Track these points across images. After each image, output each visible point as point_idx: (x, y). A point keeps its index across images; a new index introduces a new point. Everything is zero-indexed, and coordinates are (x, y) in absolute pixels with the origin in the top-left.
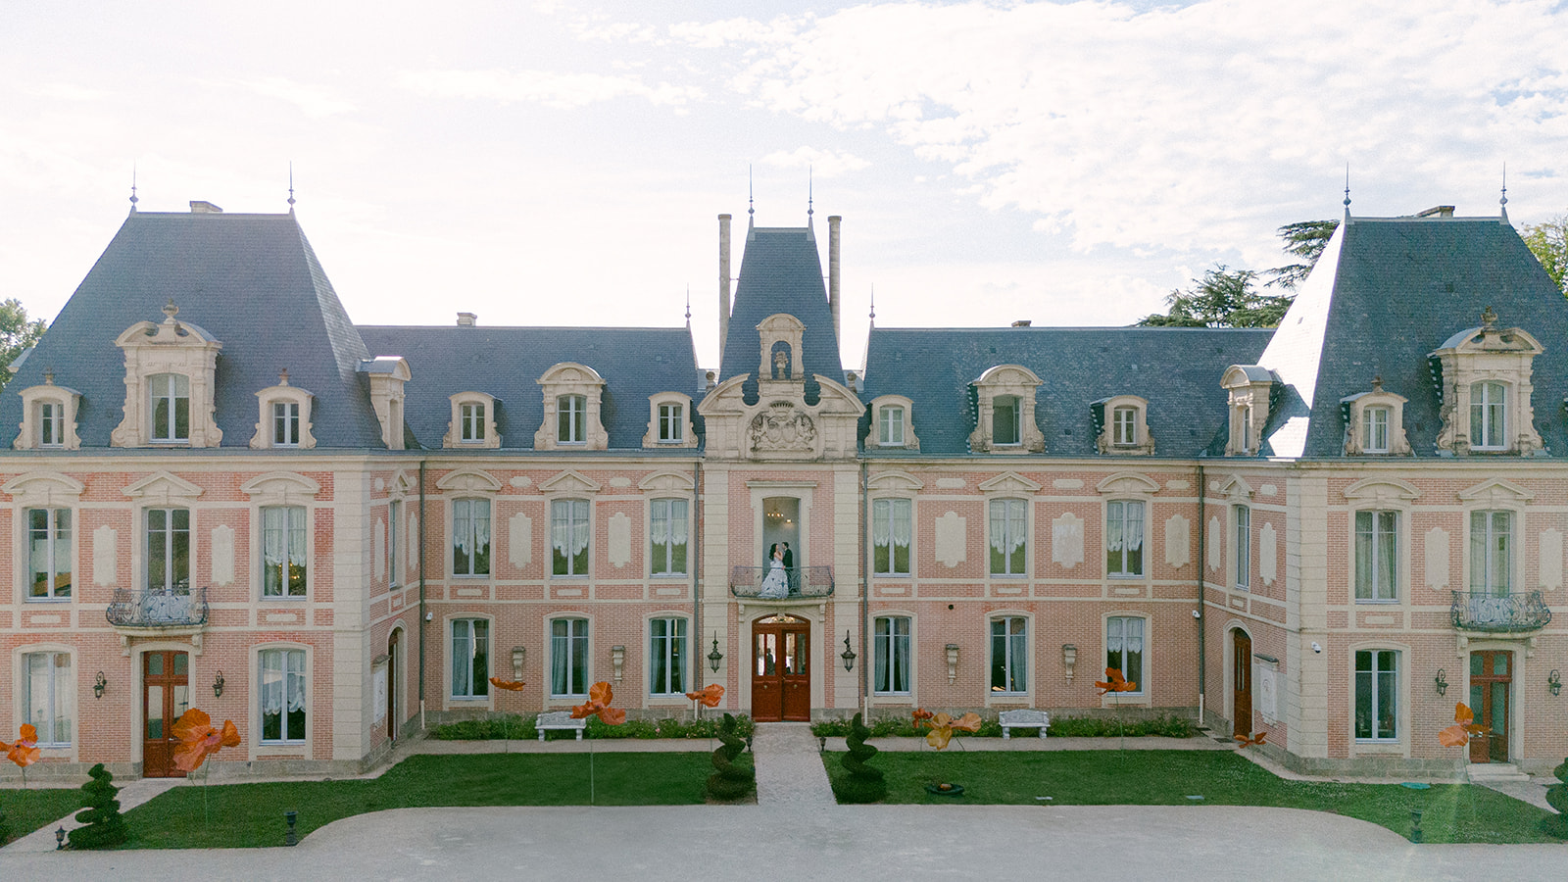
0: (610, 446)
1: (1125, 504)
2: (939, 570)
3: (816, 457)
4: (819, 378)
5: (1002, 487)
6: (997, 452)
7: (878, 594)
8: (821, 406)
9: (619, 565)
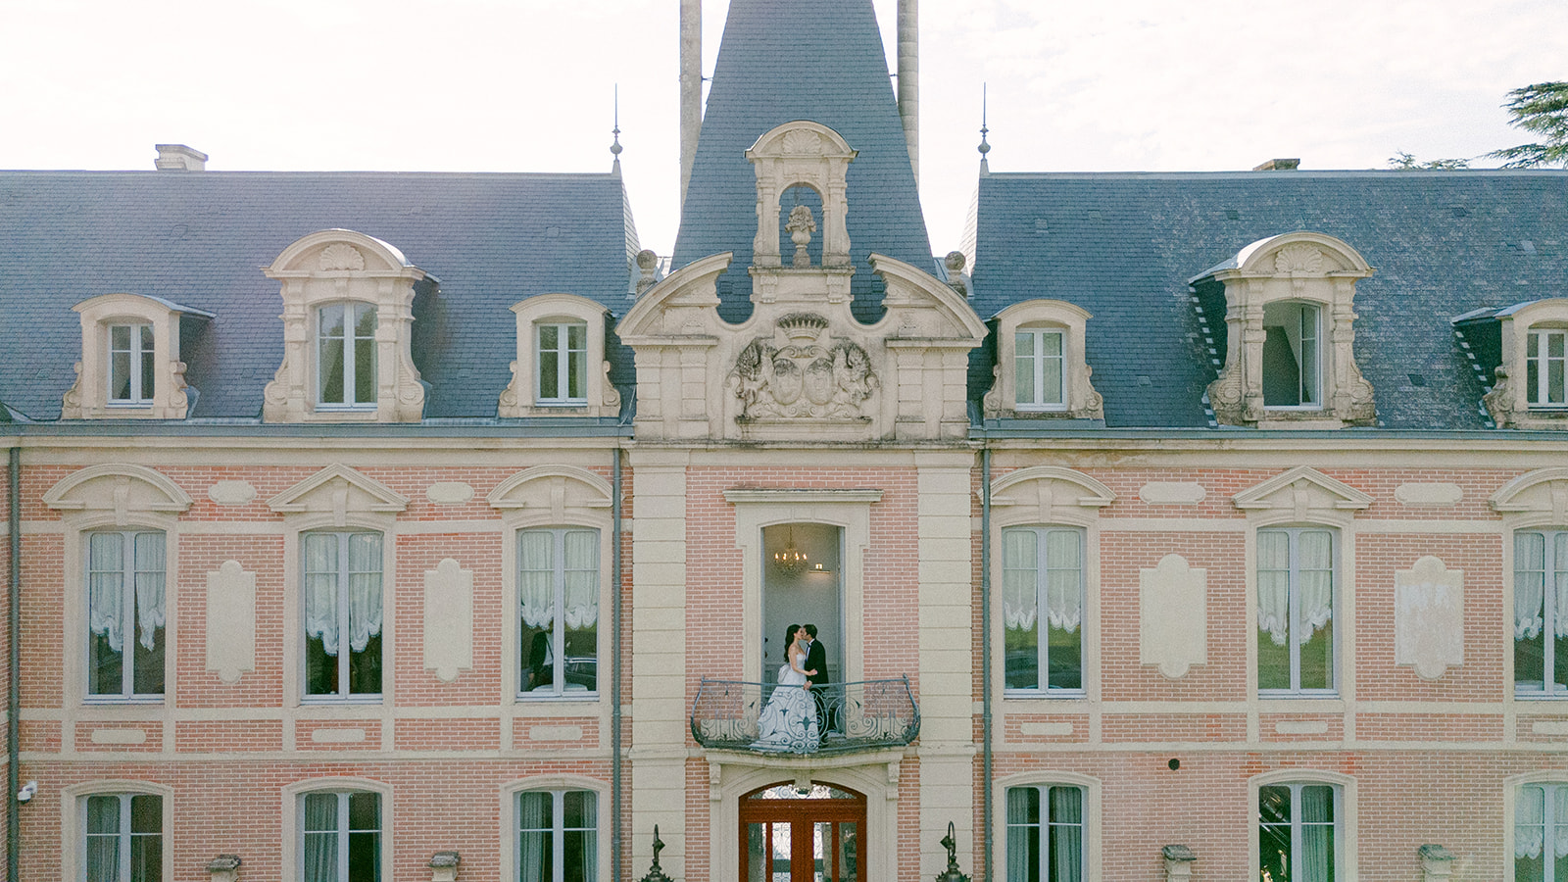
0: (428, 413)
1: (1550, 537)
2: (1149, 682)
3: (876, 436)
4: (885, 264)
5: (1284, 501)
6: (1273, 425)
7: (1014, 736)
8: (889, 324)
9: (447, 674)
